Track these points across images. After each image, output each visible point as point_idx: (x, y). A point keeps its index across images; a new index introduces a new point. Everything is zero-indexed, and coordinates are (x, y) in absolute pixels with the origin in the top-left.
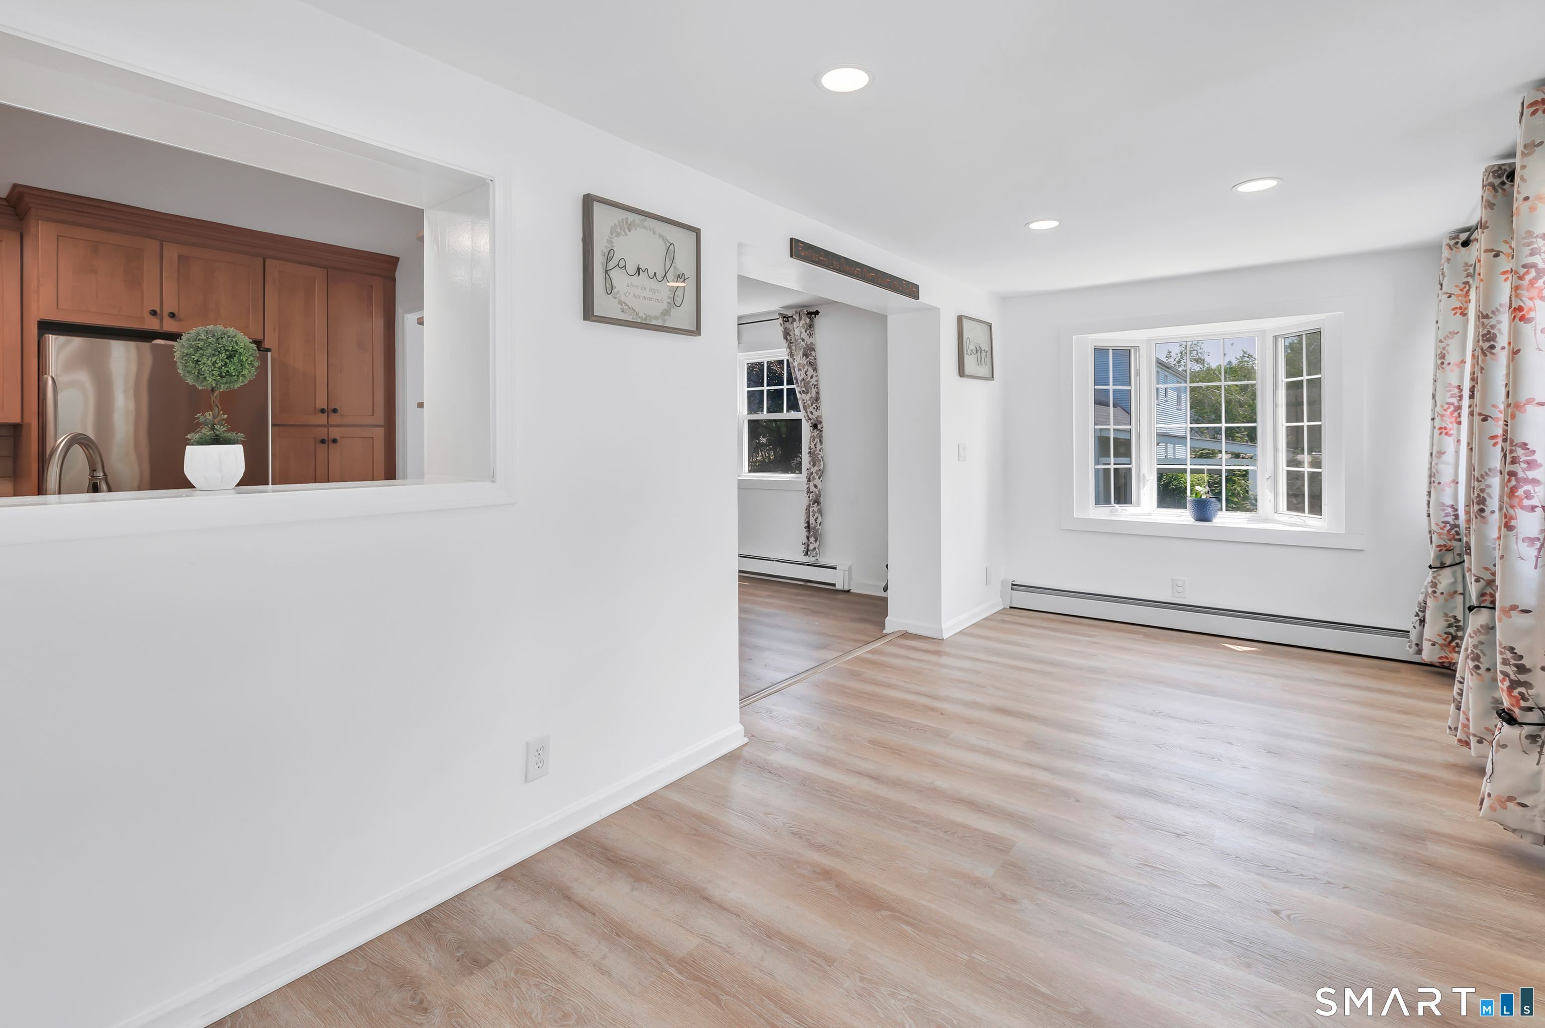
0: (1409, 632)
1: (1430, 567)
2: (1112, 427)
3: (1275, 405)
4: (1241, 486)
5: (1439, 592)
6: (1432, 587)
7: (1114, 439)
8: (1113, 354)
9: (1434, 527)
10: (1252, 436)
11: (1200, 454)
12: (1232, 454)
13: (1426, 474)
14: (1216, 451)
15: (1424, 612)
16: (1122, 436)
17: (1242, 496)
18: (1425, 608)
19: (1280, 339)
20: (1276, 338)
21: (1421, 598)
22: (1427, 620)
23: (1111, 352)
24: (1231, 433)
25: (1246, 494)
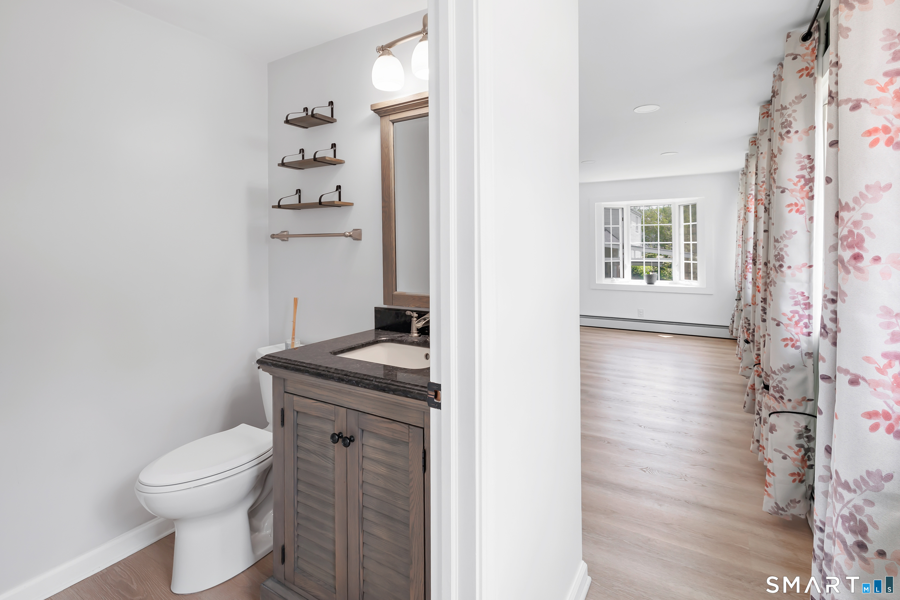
0: (729, 327)
1: (736, 300)
2: (611, 243)
3: (680, 235)
4: (667, 272)
5: (739, 309)
6: (736, 307)
7: (613, 248)
8: (612, 211)
9: (737, 284)
10: (670, 247)
11: (648, 256)
12: (664, 256)
13: (734, 263)
14: (656, 254)
15: (734, 318)
16: (615, 247)
17: (668, 276)
18: (734, 316)
19: (681, 206)
20: (679, 206)
21: (733, 312)
22: (735, 321)
23: (611, 210)
24: (662, 245)
25: (670, 276)
